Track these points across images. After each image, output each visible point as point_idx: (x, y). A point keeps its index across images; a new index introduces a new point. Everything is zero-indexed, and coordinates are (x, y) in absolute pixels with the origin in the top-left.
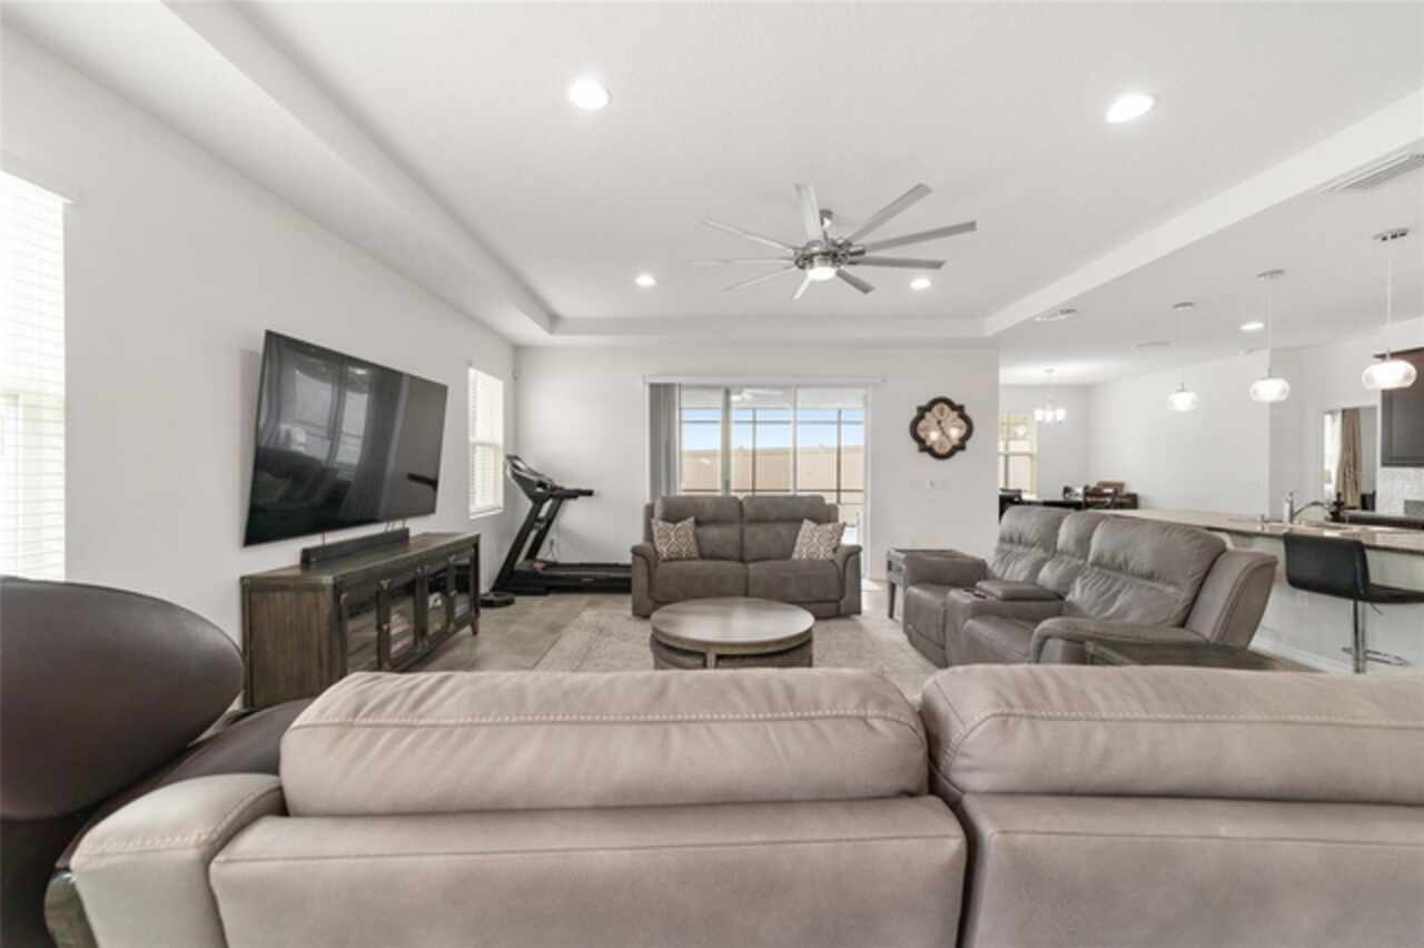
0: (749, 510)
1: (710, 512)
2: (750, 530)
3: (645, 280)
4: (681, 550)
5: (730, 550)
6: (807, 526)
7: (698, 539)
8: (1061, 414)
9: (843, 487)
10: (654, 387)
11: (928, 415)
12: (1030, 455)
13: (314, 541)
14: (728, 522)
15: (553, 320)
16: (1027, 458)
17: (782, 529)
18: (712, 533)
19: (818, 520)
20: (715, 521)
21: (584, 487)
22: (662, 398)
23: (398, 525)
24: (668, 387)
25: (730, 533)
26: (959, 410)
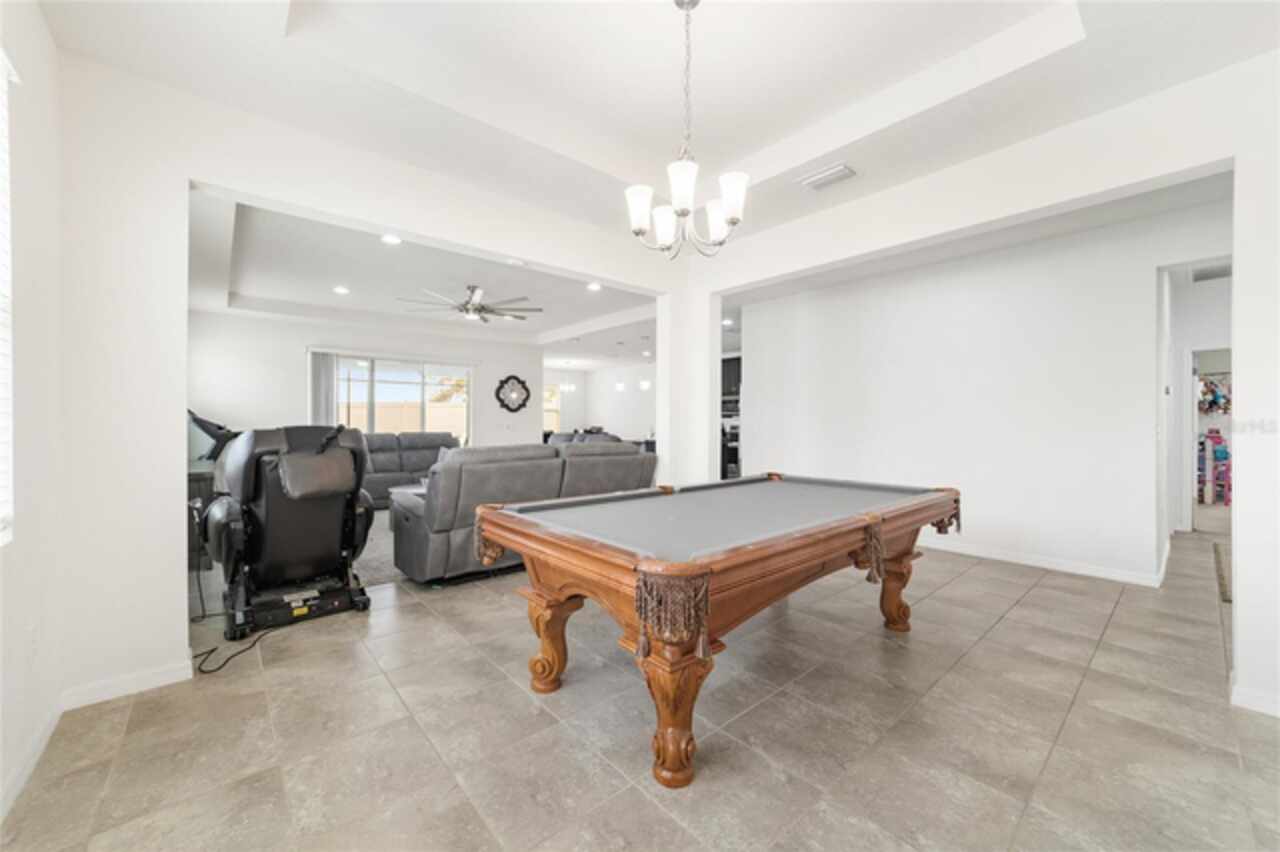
0: (405, 443)
1: (378, 444)
2: (406, 454)
3: (341, 290)
6: (443, 450)
8: (573, 388)
10: (315, 355)
11: (506, 386)
12: (556, 411)
14: (391, 450)
15: (232, 296)
16: (555, 415)
17: (427, 453)
18: (380, 457)
19: (449, 446)
20: (381, 450)
22: (322, 364)
24: (325, 355)
25: (393, 457)
26: (522, 383)
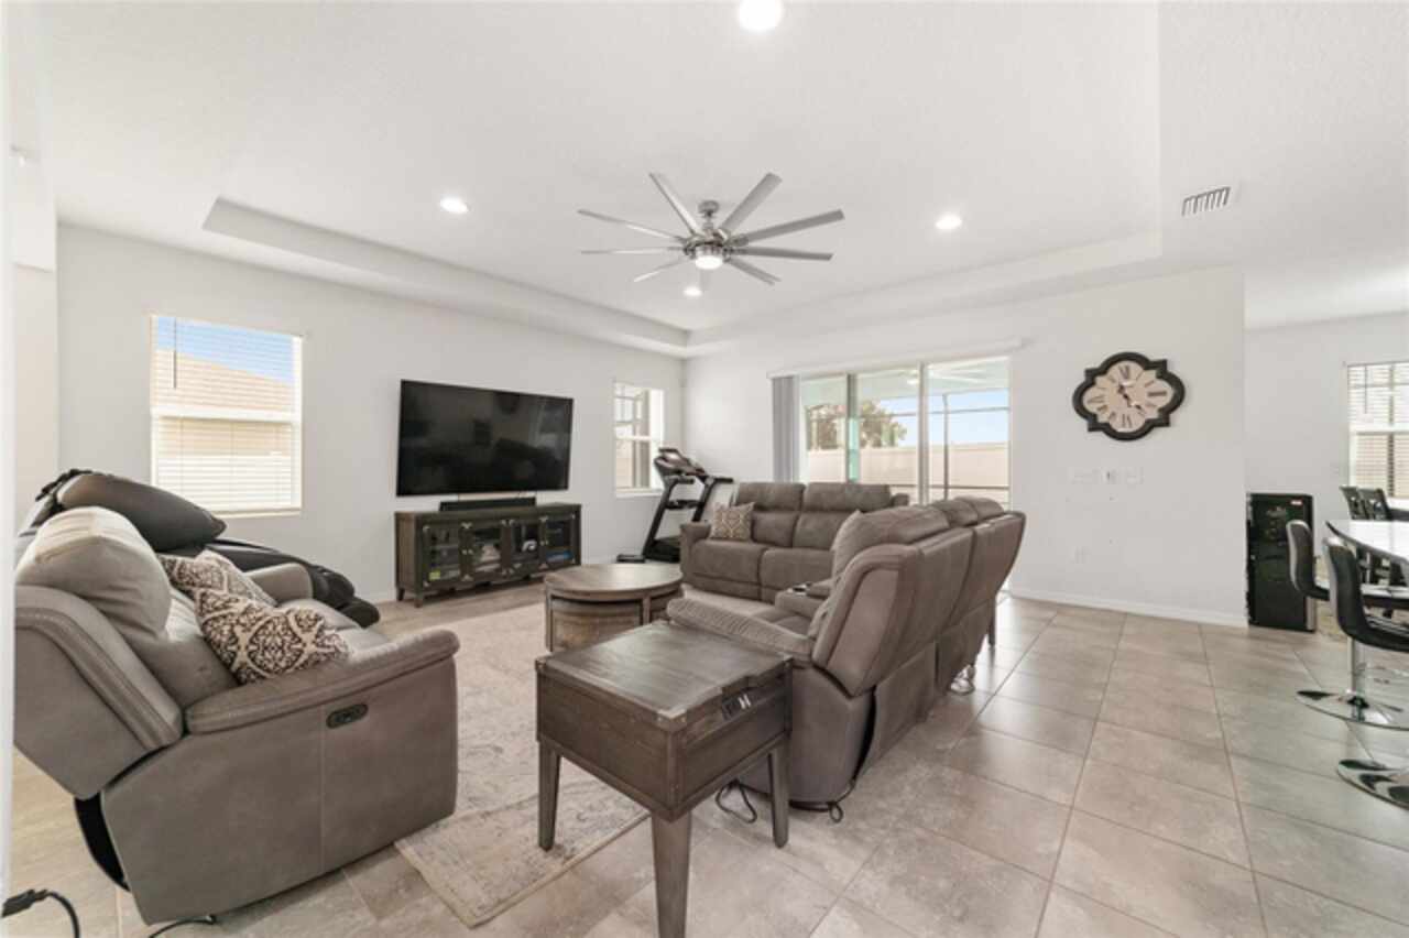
1: (771, 498)
2: (804, 517)
4: (728, 531)
5: (778, 536)
7: (753, 523)
9: (950, 483)
10: (776, 381)
13: (453, 498)
14: (786, 509)
15: (685, 335)
18: (768, 519)
20: (776, 507)
21: (727, 476)
23: (529, 494)
24: (790, 378)
25: (785, 519)
26: (1158, 367)
